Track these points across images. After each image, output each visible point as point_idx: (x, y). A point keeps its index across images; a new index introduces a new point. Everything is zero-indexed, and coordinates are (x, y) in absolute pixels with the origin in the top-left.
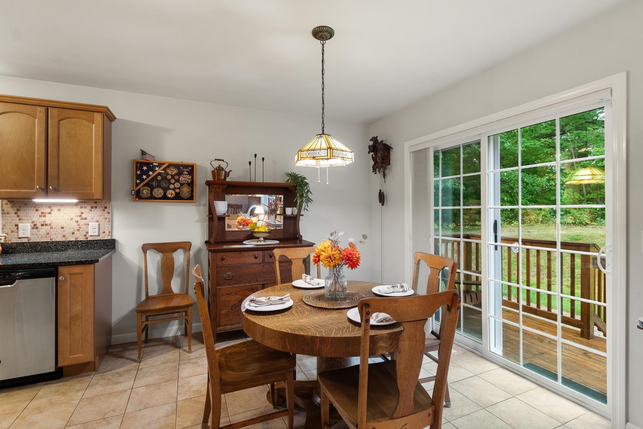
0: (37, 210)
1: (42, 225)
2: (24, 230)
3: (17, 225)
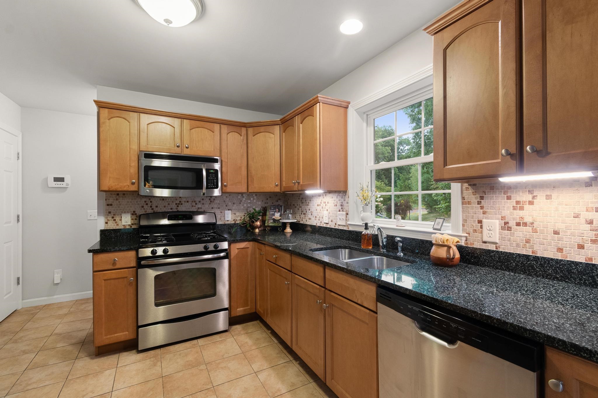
0: (509, 198)
1: (518, 224)
2: (490, 230)
3: (480, 222)
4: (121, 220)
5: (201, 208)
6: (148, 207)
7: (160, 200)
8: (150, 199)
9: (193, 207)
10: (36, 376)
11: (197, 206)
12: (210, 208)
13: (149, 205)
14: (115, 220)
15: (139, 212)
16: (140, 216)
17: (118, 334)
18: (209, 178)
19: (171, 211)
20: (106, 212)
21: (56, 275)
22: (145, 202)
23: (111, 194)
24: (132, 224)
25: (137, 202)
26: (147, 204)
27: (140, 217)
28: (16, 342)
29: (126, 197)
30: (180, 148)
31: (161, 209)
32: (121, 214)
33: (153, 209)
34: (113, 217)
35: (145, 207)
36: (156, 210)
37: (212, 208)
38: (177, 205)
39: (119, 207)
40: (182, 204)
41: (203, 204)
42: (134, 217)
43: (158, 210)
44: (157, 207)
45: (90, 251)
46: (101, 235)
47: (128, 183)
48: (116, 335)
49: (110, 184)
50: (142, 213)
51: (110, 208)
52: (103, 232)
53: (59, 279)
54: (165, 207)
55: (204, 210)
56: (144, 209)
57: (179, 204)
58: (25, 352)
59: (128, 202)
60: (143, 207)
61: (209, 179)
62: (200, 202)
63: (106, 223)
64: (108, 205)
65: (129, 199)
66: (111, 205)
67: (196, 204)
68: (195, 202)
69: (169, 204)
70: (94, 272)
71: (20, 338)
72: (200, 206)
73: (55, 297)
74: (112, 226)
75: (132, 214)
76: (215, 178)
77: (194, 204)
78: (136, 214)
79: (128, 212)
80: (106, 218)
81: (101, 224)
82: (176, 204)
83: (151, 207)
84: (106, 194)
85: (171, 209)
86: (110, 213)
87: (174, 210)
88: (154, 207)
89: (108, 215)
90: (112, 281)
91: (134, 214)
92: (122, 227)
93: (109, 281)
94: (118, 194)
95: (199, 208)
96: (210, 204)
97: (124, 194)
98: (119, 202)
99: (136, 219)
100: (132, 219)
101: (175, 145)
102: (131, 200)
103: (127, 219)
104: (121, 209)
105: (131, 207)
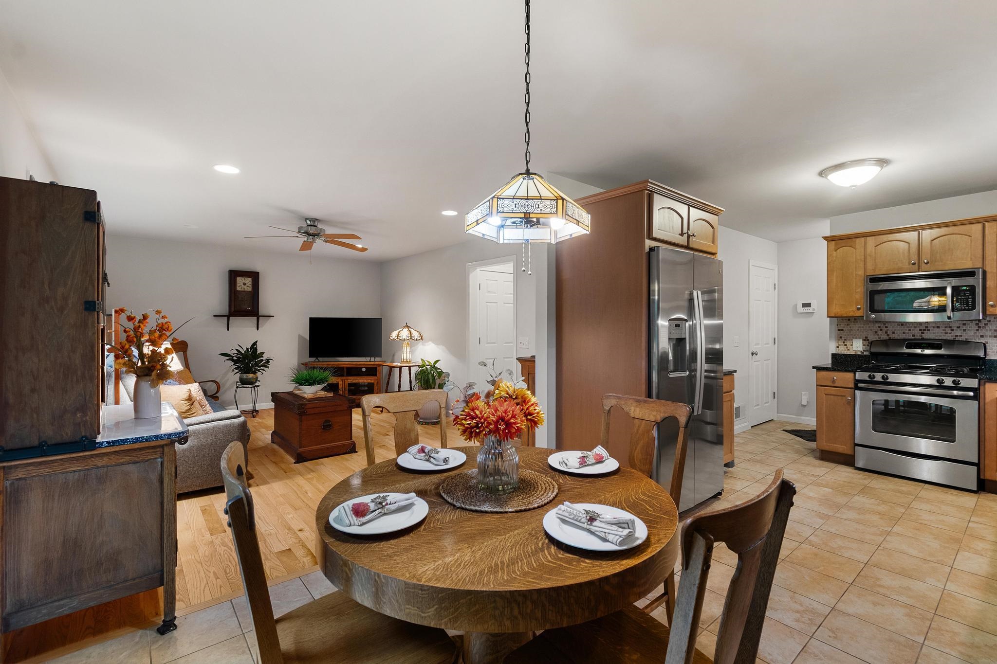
4: (852, 345)
5: (961, 336)
6: (882, 332)
7: (898, 325)
8: (884, 324)
9: (947, 334)
10: (777, 453)
11: (953, 333)
12: (977, 336)
13: (885, 330)
14: (846, 345)
15: (872, 338)
16: (872, 342)
17: (837, 445)
18: (960, 297)
19: (913, 338)
20: (837, 337)
21: (803, 397)
22: (879, 327)
23: (842, 320)
24: (864, 350)
25: (870, 327)
26: (881, 330)
27: (872, 344)
28: (769, 435)
29: (857, 322)
30: (917, 264)
31: (898, 335)
32: (852, 340)
33: (888, 335)
34: (844, 342)
35: (880, 332)
36: (892, 336)
37: (982, 336)
38: (922, 331)
39: (850, 332)
40: (929, 330)
41: (965, 330)
42: (866, 343)
43: (895, 336)
44: (893, 333)
45: (814, 368)
46: (832, 358)
47: (854, 308)
48: (835, 445)
49: (837, 310)
50: (876, 339)
51: (842, 334)
52: (833, 355)
53: (806, 401)
54: (904, 333)
55: (966, 339)
56: (878, 335)
57: (925, 330)
58: (773, 442)
59: (859, 327)
60: (876, 332)
61: (960, 299)
62: (958, 327)
63: (838, 347)
64: (839, 330)
65: (861, 324)
66: (842, 330)
67: (952, 330)
68: (950, 327)
69: (910, 330)
70: (817, 385)
71: (772, 435)
72: (958, 333)
73: (803, 418)
74: (843, 350)
75: (864, 340)
76: (970, 297)
77: (948, 330)
78: (868, 340)
79: (860, 338)
80: (838, 342)
81: (833, 348)
82: (920, 330)
83: (886, 332)
84: (837, 320)
85: (913, 336)
86: (841, 337)
87: (917, 338)
88: (890, 333)
89: (839, 340)
90: (832, 396)
91: (866, 339)
92: (853, 353)
93: (829, 396)
94: (849, 320)
95: (957, 336)
96: (977, 330)
97: (855, 319)
98: (851, 327)
99: (868, 345)
100: (864, 345)
101: (909, 263)
102: (862, 325)
103: (858, 345)
104: (852, 335)
105: (863, 332)
